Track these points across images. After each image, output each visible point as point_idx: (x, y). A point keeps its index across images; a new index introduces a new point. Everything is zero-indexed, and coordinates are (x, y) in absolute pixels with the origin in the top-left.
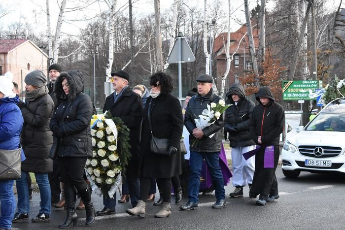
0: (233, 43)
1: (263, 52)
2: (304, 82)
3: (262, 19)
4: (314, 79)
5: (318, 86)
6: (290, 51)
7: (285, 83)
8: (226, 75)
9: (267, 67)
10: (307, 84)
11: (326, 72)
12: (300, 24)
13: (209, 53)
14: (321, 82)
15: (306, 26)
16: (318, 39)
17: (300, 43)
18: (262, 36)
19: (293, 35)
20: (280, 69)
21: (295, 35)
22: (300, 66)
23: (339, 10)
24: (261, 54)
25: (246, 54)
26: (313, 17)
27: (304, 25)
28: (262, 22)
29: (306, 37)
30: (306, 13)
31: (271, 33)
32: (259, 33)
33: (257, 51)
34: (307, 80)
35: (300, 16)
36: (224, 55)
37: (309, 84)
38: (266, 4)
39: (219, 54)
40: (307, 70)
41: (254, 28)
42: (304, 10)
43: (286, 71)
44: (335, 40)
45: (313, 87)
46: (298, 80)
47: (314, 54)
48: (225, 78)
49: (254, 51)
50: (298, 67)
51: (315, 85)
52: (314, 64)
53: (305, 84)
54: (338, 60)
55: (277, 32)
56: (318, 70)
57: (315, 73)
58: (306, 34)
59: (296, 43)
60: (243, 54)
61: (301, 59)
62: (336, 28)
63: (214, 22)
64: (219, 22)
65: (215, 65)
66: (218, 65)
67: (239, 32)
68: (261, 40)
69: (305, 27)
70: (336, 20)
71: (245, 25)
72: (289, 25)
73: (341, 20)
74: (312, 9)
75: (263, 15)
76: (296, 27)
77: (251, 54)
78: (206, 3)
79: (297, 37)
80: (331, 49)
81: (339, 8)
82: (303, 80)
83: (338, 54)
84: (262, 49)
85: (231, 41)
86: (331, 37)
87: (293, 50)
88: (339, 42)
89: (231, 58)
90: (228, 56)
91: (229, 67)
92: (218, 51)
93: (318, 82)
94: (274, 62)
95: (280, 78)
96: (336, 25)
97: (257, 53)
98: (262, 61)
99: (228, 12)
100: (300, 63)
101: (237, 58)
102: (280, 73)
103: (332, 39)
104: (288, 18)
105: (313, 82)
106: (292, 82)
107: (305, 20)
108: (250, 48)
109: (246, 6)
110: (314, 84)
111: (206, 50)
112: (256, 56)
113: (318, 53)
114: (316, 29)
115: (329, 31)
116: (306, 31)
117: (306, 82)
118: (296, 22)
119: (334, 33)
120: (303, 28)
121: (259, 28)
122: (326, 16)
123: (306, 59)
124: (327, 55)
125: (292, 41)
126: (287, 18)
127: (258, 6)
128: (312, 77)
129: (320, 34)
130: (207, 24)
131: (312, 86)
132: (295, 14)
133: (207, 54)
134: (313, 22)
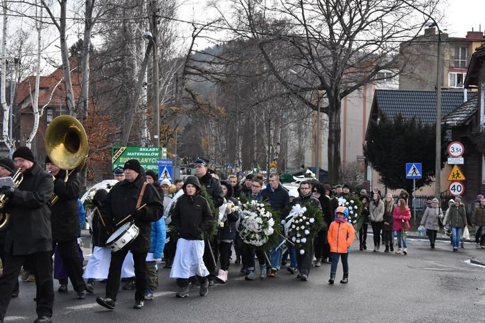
0: (43, 91)
1: (85, 105)
2: (141, 149)
3: (86, 60)
4: (155, 146)
5: (160, 155)
6: (124, 105)
7: (115, 150)
8: (33, 136)
9: (91, 128)
10: (145, 152)
11: (171, 136)
12: (137, 69)
13: (8, 105)
14: (165, 150)
15: (146, 73)
16: (164, 90)
17: (137, 95)
18: (84, 84)
19: (127, 84)
20: (109, 131)
21: (131, 84)
22: (138, 127)
23: (190, 53)
24: (82, 108)
25: (63, 107)
26: (155, 61)
27: (142, 71)
28: (85, 64)
29: (146, 87)
30: (146, 55)
31: (97, 79)
32: (81, 79)
33: (77, 104)
34: (146, 146)
35: (138, 58)
36: (31, 108)
37: (148, 152)
38: (91, 39)
39: (24, 106)
40: (146, 133)
41: (74, 72)
42: (144, 51)
43: (117, 133)
44: (185, 94)
45: (154, 156)
46: (135, 146)
47: (156, 111)
48: (31, 140)
49: (73, 104)
50: (134, 128)
51: (157, 154)
52: (156, 125)
53: (143, 152)
54: (190, 120)
55: (106, 79)
56: (161, 133)
57: (156, 137)
58: (146, 84)
59: (132, 95)
60: (58, 107)
61: (138, 117)
62: (186, 77)
63: (17, 61)
64: (24, 61)
65: (19, 121)
66: (23, 122)
67: (52, 76)
68: (83, 89)
69: (144, 74)
70: (186, 66)
71: (60, 68)
72: (123, 70)
73: (192, 65)
74: (154, 50)
75: (86, 55)
76: (133, 73)
77: (68, 108)
78: (5, 34)
79: (134, 87)
80: (179, 105)
81: (191, 50)
82: (140, 146)
83: (188, 112)
84: (85, 102)
85: (41, 88)
86: (180, 88)
87: (128, 105)
88: (190, 96)
89: (40, 112)
90: (36, 109)
91: (38, 126)
92: (23, 102)
93: (161, 150)
94: (100, 121)
95: (108, 142)
96: (185, 73)
97: (77, 107)
98: (85, 118)
99: (37, 47)
100: (137, 123)
101: (50, 112)
102: (108, 136)
103: (181, 92)
104: (121, 60)
105: (154, 149)
106: (125, 148)
107: (144, 64)
108: (67, 99)
109: (63, 40)
110: (155, 152)
111: (4, 100)
112: (75, 111)
113: (161, 110)
114: (160, 77)
115: (177, 80)
116: (146, 80)
117: (144, 149)
118: (132, 66)
119: (183, 84)
120: (141, 76)
121: (81, 72)
122: (174, 59)
123: (145, 117)
124: (174, 114)
125: (126, 92)
126: (119, 60)
127: (80, 40)
128: (153, 142)
129: (167, 83)
130: (7, 62)
131: (152, 154)
132: (131, 55)
133: (5, 106)
134: (154, 67)
